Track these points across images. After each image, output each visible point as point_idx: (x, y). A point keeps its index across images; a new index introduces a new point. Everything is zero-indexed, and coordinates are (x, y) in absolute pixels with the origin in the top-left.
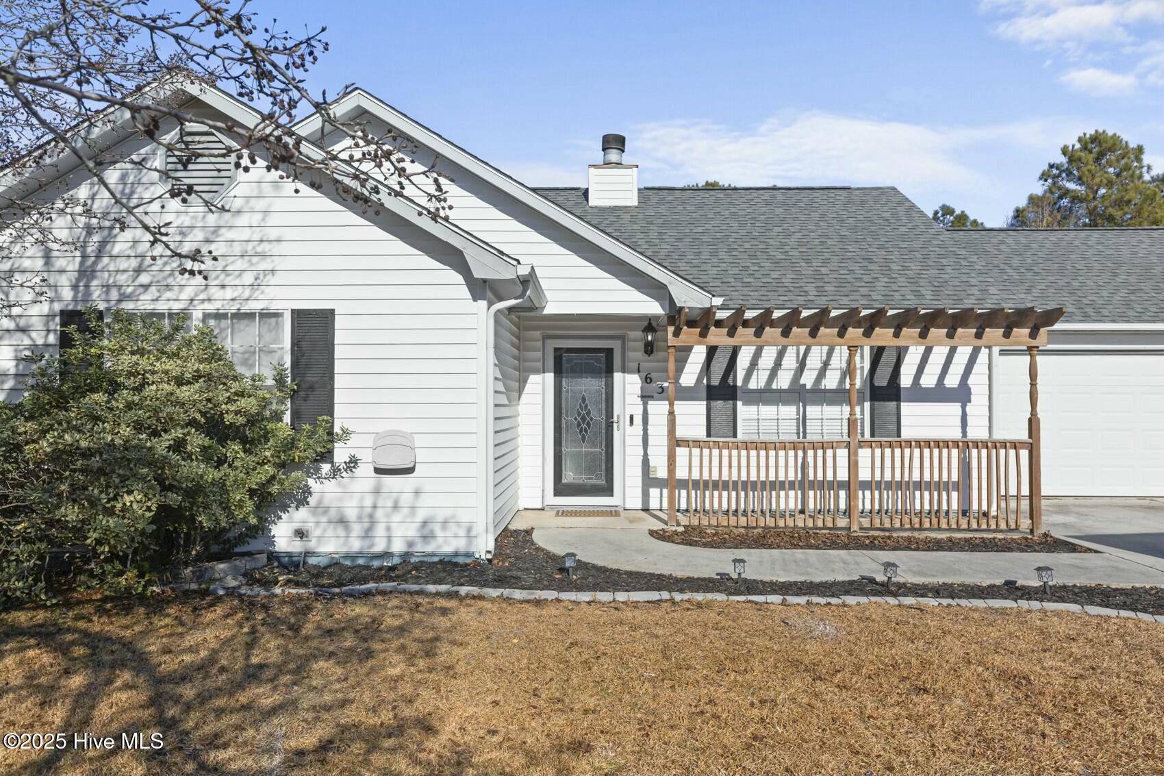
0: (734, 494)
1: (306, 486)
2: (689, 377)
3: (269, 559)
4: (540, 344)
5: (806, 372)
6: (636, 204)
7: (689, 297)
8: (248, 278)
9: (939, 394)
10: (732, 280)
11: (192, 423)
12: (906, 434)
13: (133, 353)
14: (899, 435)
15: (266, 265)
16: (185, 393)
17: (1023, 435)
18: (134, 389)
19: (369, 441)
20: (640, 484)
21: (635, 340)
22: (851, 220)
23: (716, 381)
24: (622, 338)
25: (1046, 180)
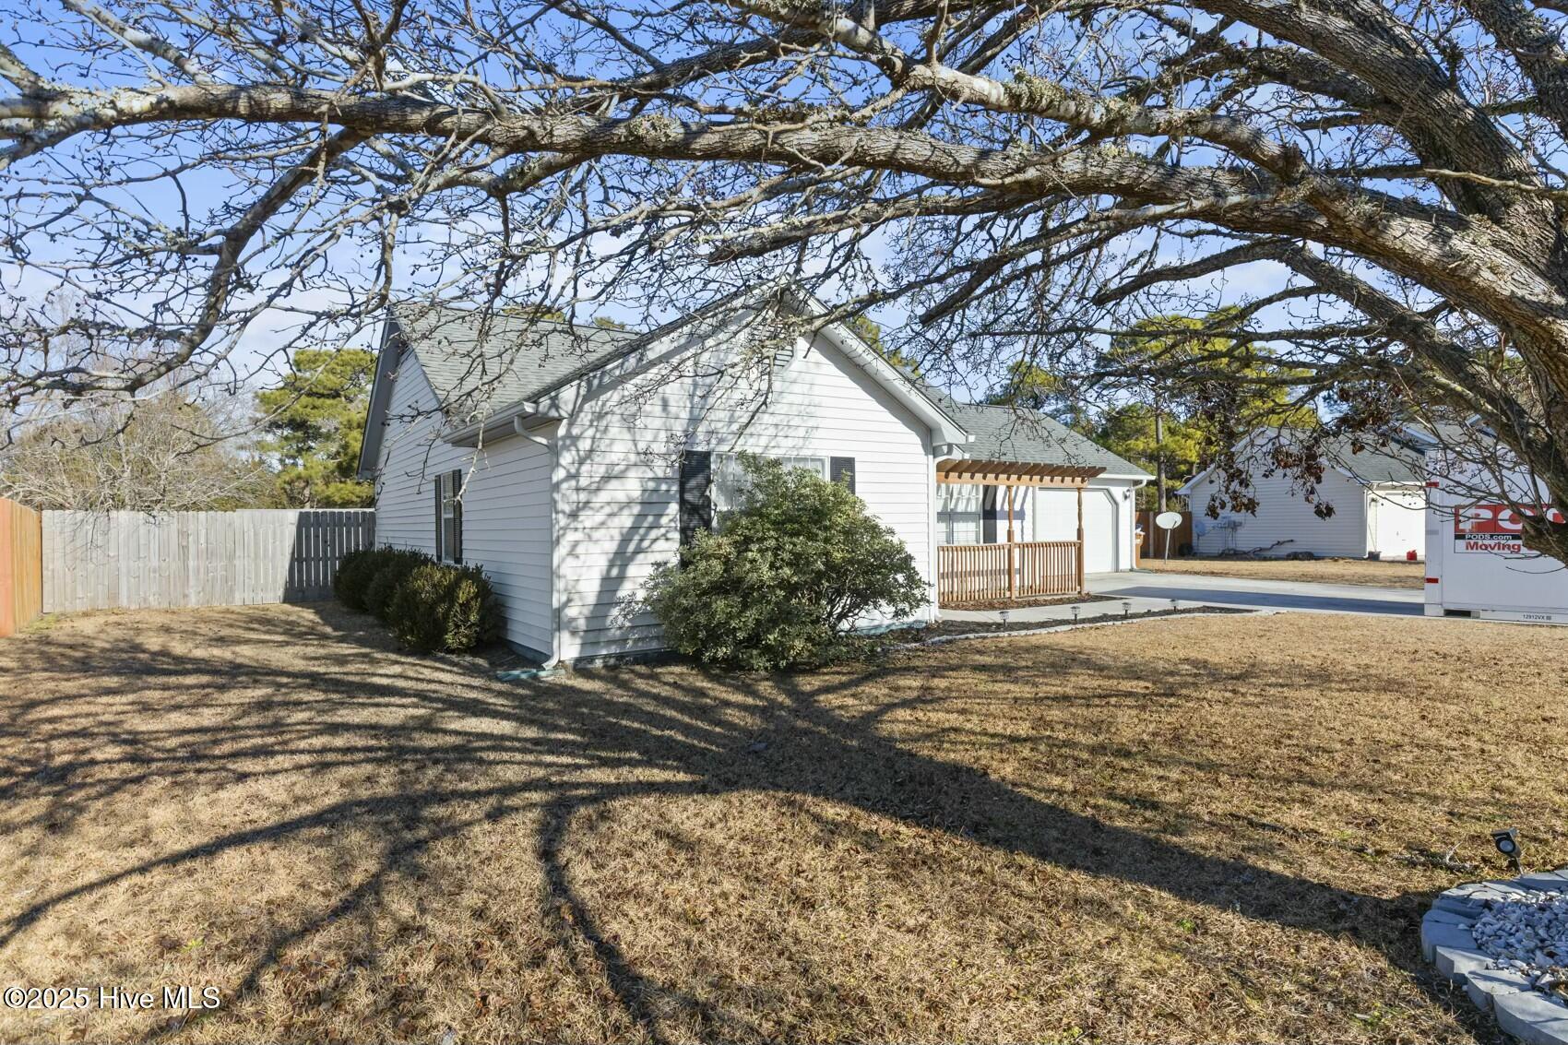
8: (801, 432)
17: (1074, 538)
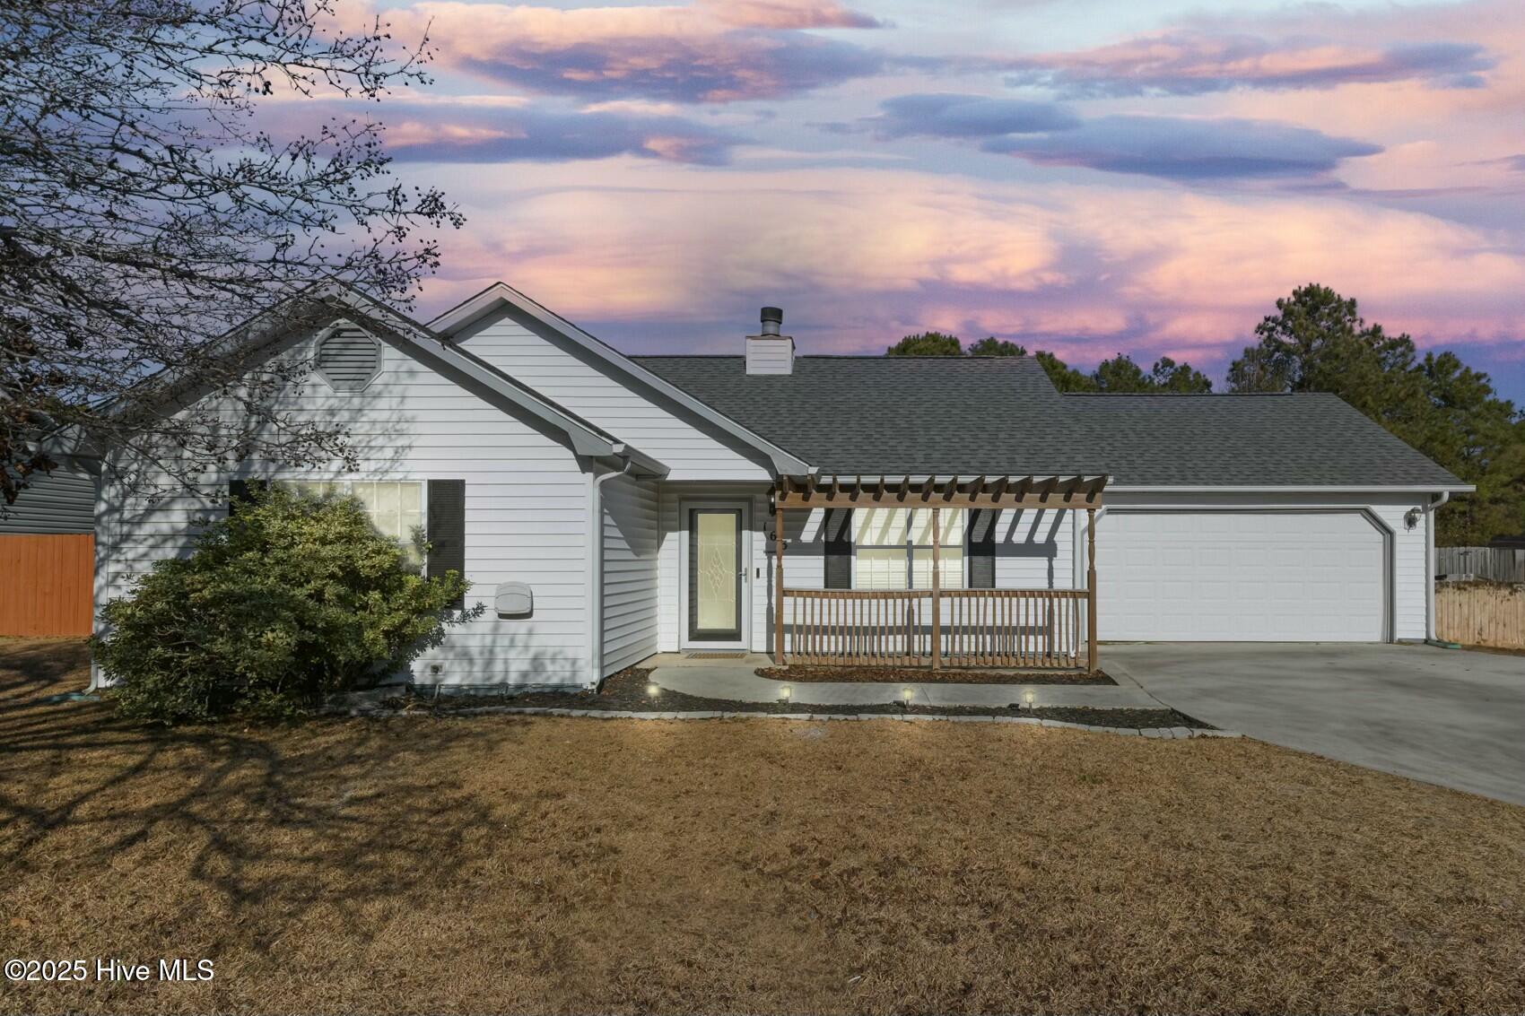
0: (840, 638)
1: (441, 629)
2: (809, 533)
3: (407, 690)
4: (677, 504)
5: (913, 530)
6: (789, 372)
7: (790, 465)
8: (389, 453)
9: (1029, 549)
10: (852, 448)
11: (332, 576)
12: (1000, 584)
13: (284, 518)
14: (994, 586)
15: (401, 442)
16: (326, 551)
18: (285, 548)
19: (492, 591)
20: (765, 630)
21: (761, 502)
22: (982, 390)
23: (832, 538)
24: (750, 500)
25: (1262, 333)
